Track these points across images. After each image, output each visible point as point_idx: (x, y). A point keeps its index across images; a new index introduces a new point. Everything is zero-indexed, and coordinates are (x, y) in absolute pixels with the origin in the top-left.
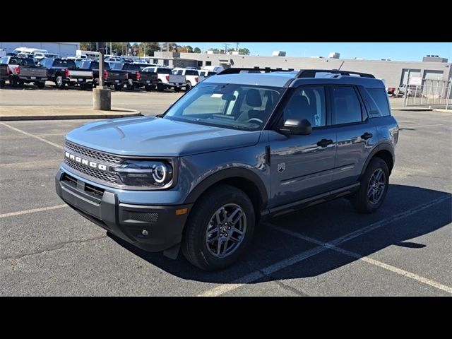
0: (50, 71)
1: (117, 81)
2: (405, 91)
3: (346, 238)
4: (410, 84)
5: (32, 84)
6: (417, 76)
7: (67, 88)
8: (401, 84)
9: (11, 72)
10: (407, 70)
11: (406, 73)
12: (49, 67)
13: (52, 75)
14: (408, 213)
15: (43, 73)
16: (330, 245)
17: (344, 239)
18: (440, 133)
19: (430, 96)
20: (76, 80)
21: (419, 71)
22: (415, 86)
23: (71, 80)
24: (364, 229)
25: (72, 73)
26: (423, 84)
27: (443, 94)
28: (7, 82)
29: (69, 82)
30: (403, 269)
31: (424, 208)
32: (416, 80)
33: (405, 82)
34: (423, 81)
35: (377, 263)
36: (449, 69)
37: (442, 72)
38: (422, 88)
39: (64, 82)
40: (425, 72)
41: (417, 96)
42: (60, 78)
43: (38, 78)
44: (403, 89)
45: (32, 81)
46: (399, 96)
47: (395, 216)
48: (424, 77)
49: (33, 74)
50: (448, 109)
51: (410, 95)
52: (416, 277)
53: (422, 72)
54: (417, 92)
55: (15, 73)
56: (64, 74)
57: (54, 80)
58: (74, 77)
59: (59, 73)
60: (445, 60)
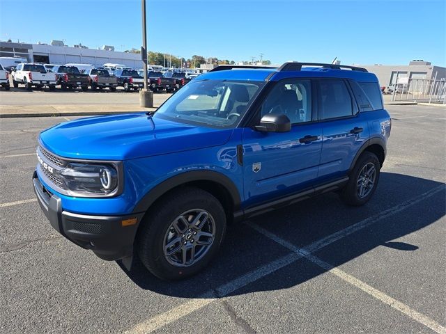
0: (120, 79)
1: (168, 86)
2: (394, 89)
3: (324, 242)
4: (398, 83)
5: (108, 88)
6: (404, 77)
7: (132, 92)
8: (391, 84)
9: (91, 80)
10: (396, 72)
11: (395, 75)
12: (119, 76)
13: (121, 82)
14: (395, 210)
15: (114, 81)
16: (305, 252)
17: (321, 243)
18: (425, 123)
19: (415, 93)
20: (138, 86)
21: (406, 73)
22: (402, 85)
23: (134, 85)
24: (346, 230)
25: (134, 80)
26: (409, 82)
27: (426, 91)
28: (90, 88)
29: (133, 87)
30: (389, 294)
31: (413, 203)
32: (403, 80)
33: (394, 82)
34: (409, 80)
35: (357, 283)
36: (432, 70)
37: (426, 73)
38: (408, 86)
39: (129, 87)
40: (411, 73)
41: (405, 93)
42: (126, 84)
43: (110, 84)
44: (392, 88)
45: (107, 86)
46: (388, 93)
47: (382, 213)
48: (410, 76)
49: (107, 81)
50: (431, 102)
51: (397, 92)
52: (407, 310)
53: (409, 73)
54: (403, 90)
55: (94, 80)
56: (129, 81)
57: (123, 85)
58: (136, 83)
59: (126, 81)
60: (428, 64)
